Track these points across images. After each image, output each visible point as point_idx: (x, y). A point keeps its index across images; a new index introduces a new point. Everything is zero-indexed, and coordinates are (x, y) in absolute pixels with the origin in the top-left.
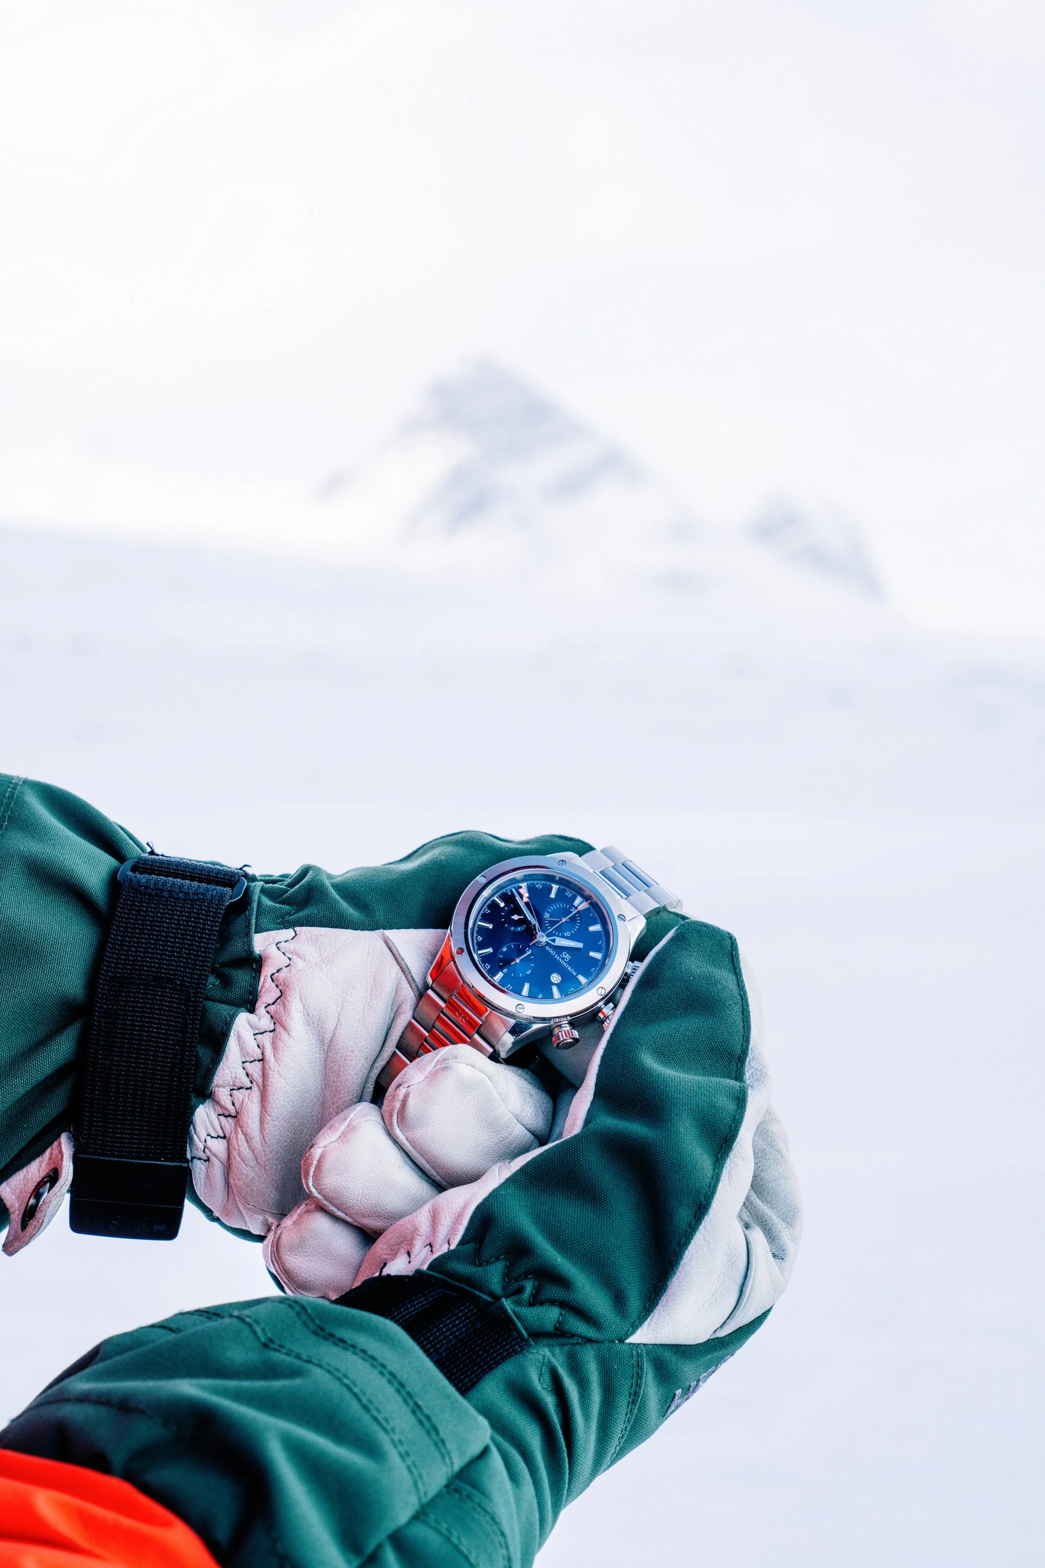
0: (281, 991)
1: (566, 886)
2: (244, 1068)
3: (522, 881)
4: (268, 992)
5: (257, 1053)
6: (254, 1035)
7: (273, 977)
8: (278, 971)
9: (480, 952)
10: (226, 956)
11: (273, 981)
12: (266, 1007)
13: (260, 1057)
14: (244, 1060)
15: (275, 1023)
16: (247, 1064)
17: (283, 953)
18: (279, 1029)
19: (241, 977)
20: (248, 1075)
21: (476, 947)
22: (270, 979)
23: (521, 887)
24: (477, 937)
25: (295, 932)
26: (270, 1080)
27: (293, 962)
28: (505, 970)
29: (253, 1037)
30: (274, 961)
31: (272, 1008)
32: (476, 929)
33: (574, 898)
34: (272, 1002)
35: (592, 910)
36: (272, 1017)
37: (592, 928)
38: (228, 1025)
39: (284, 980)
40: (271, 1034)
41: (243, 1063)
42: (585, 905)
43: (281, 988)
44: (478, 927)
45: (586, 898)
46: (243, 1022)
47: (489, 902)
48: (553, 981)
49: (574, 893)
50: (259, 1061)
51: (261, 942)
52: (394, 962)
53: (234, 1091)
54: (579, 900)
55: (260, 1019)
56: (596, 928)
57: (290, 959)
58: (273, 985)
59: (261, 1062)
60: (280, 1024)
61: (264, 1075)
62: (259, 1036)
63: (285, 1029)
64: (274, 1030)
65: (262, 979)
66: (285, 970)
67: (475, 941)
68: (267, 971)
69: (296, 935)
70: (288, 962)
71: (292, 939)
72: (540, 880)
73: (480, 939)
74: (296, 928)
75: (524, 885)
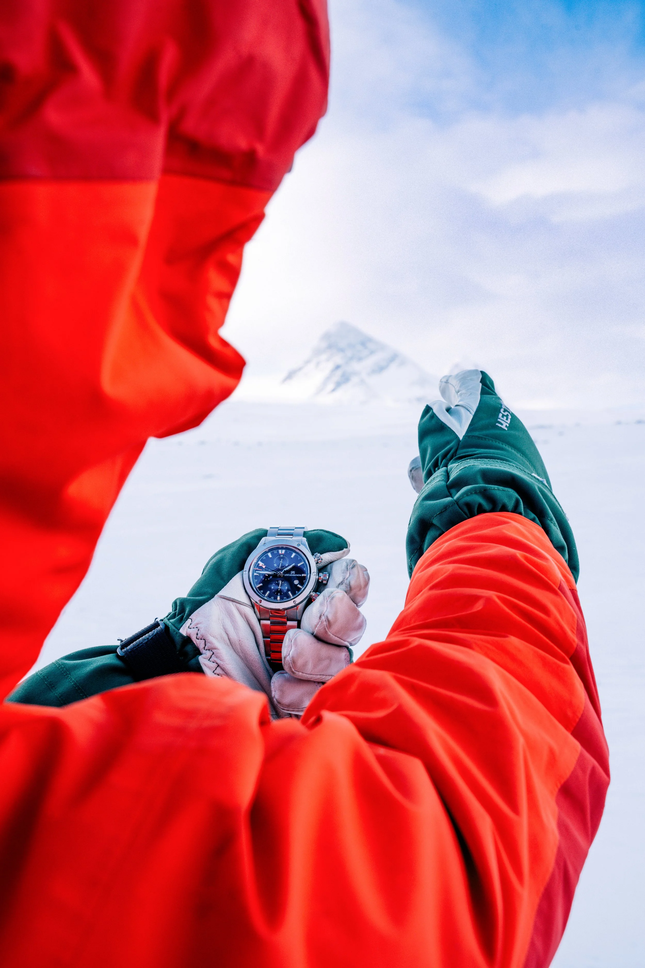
0: (204, 639)
1: (272, 550)
2: (215, 674)
3: (258, 561)
4: (200, 644)
5: (215, 665)
6: (209, 660)
7: (197, 638)
8: (197, 634)
9: (266, 596)
10: (178, 647)
11: (198, 639)
12: (204, 649)
13: (217, 665)
14: (213, 671)
15: (211, 651)
16: (215, 672)
17: (193, 628)
18: (214, 651)
19: (189, 648)
20: (218, 675)
21: (263, 595)
22: (197, 640)
23: (259, 564)
24: (260, 592)
25: (190, 619)
26: (226, 669)
27: (199, 627)
28: (279, 594)
29: (209, 661)
30: (192, 633)
31: (206, 648)
32: (258, 589)
33: (278, 552)
34: (204, 645)
35: (287, 550)
36: (209, 650)
37: (292, 556)
38: (198, 663)
39: (201, 635)
40: (213, 655)
41: (213, 672)
42: (283, 551)
43: (202, 638)
44: (258, 588)
45: (282, 548)
46: (201, 659)
47: (254, 577)
48: (296, 584)
49: (277, 550)
50: (218, 667)
51: (184, 631)
52: (228, 601)
53: (215, 671)
54: (280, 551)
55: (206, 654)
56: (293, 555)
57: (197, 628)
58: (200, 640)
59: (219, 667)
60: (213, 649)
61: (223, 670)
62: (211, 659)
63: (215, 649)
64: (213, 653)
65: (195, 642)
66: (199, 632)
67: (261, 593)
68: (194, 638)
69: (191, 619)
70: (197, 629)
71: (192, 622)
72: (263, 556)
73: (262, 591)
74: (189, 618)
75: (259, 562)
